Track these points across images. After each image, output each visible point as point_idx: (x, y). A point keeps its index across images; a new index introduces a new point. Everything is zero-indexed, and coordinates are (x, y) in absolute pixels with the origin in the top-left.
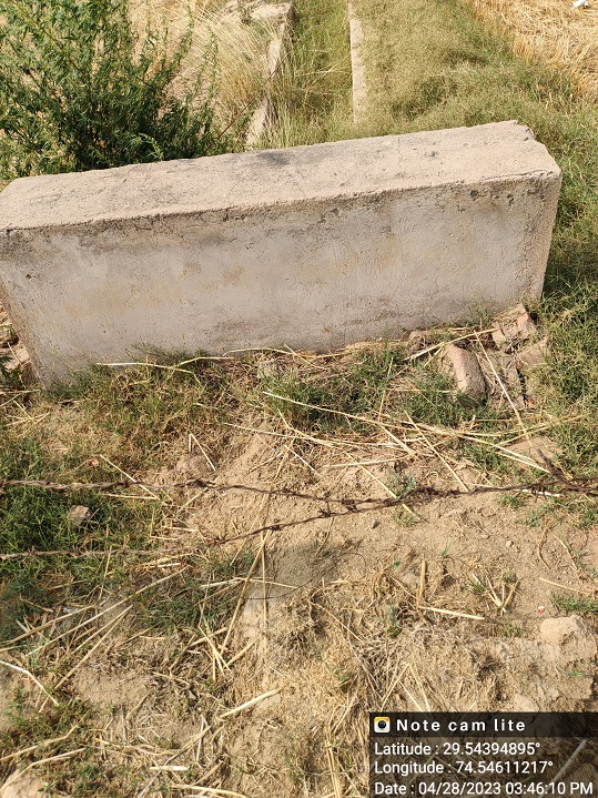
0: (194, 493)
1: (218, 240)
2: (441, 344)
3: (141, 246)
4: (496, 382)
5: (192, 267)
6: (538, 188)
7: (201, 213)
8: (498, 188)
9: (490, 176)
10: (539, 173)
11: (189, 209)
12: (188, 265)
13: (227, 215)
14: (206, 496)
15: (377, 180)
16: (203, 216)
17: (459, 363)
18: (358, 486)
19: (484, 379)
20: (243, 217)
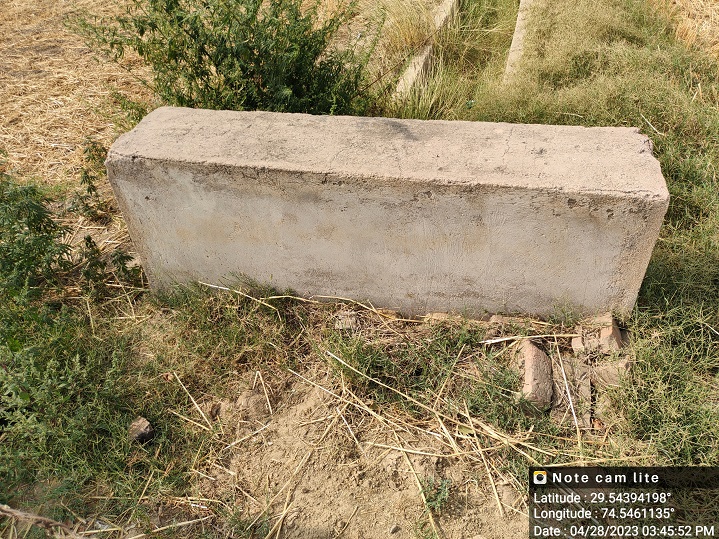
0: (243, 434)
1: (316, 199)
2: (519, 337)
3: (246, 190)
4: (565, 392)
5: (290, 217)
6: (641, 208)
7: (302, 173)
8: (597, 201)
9: (591, 187)
10: (644, 194)
11: (292, 167)
12: (285, 215)
13: (325, 179)
14: (254, 439)
15: (476, 171)
16: (304, 176)
17: (530, 365)
18: (396, 474)
19: (553, 387)
20: (340, 183)
